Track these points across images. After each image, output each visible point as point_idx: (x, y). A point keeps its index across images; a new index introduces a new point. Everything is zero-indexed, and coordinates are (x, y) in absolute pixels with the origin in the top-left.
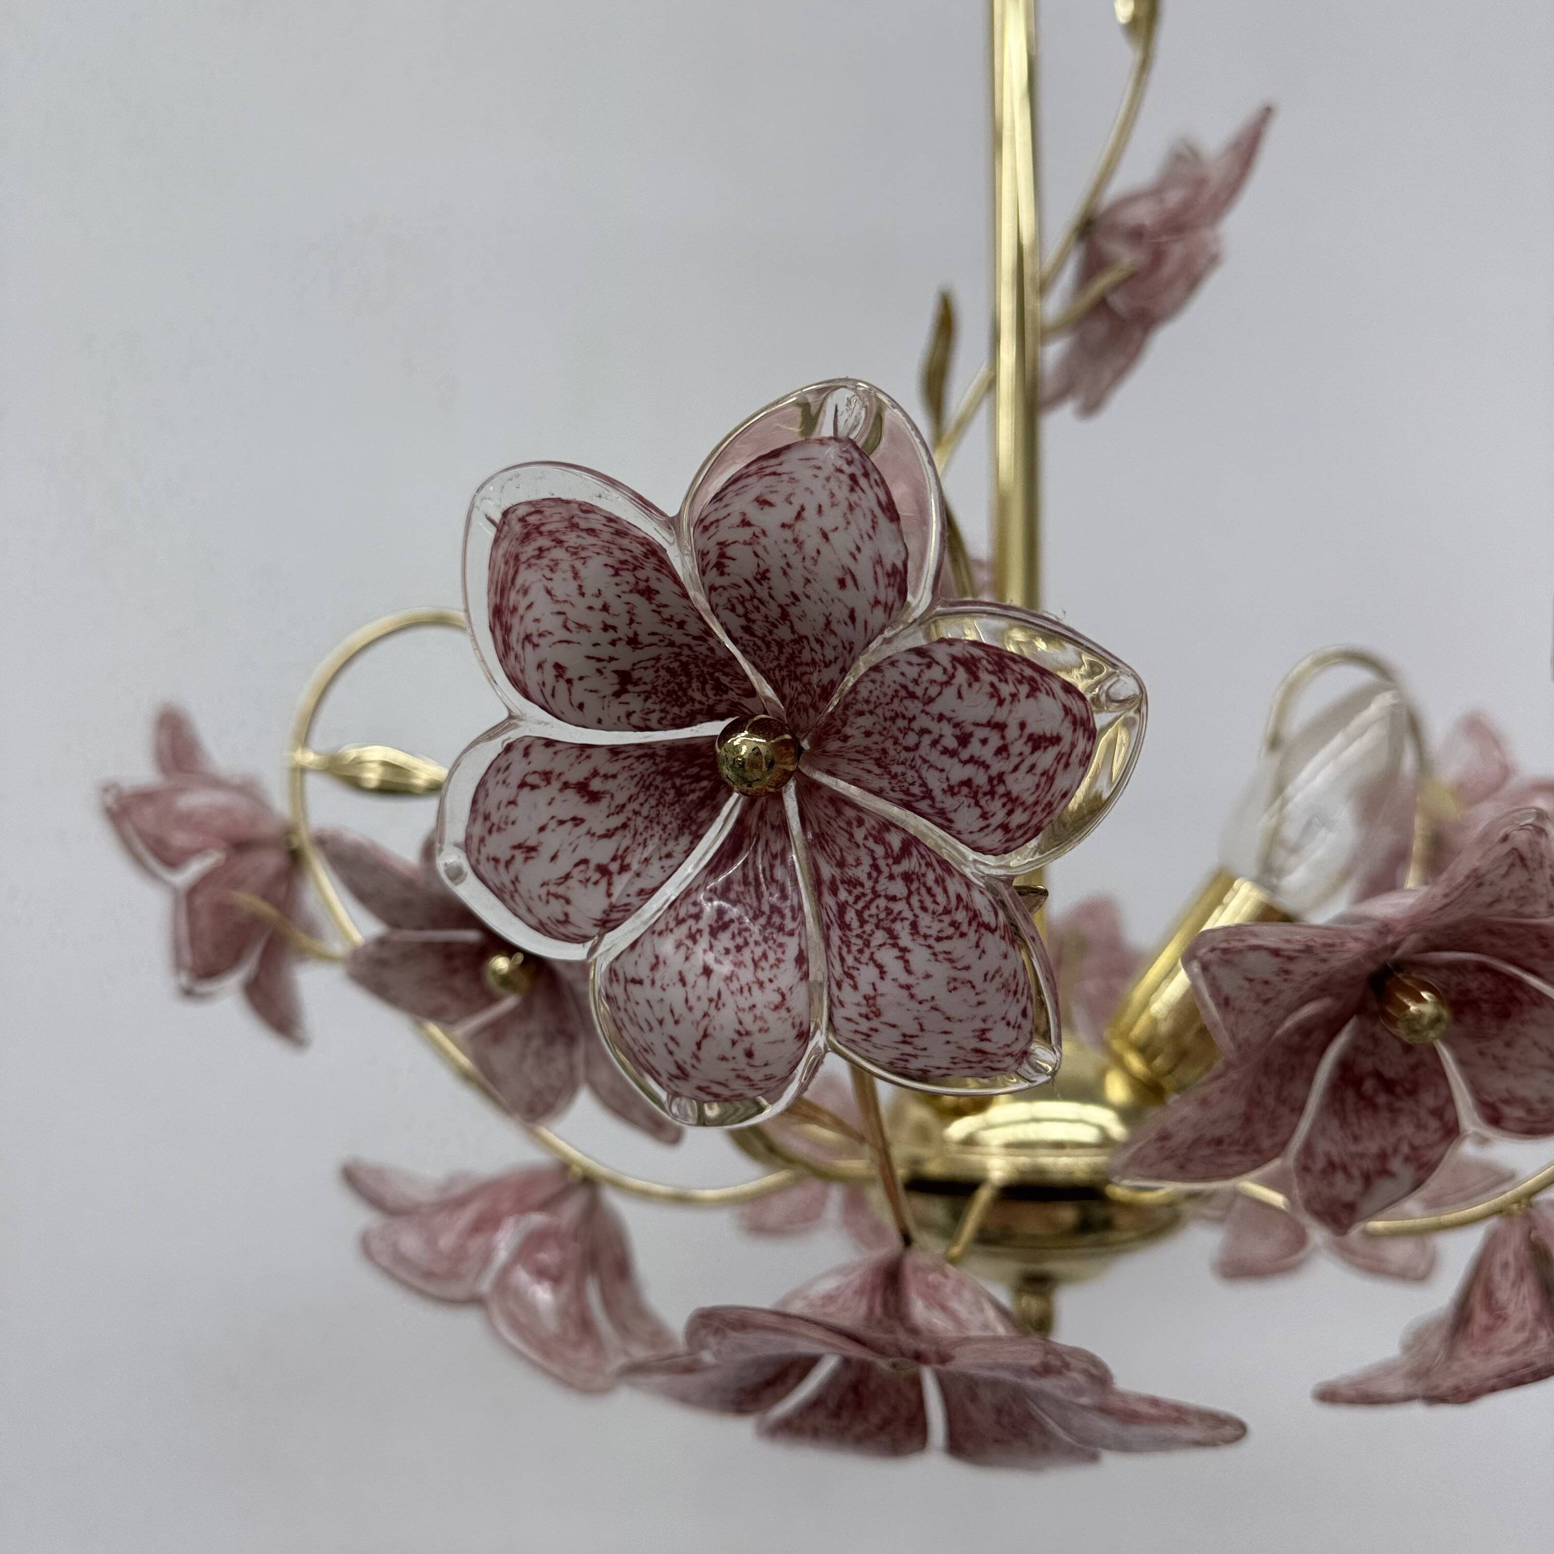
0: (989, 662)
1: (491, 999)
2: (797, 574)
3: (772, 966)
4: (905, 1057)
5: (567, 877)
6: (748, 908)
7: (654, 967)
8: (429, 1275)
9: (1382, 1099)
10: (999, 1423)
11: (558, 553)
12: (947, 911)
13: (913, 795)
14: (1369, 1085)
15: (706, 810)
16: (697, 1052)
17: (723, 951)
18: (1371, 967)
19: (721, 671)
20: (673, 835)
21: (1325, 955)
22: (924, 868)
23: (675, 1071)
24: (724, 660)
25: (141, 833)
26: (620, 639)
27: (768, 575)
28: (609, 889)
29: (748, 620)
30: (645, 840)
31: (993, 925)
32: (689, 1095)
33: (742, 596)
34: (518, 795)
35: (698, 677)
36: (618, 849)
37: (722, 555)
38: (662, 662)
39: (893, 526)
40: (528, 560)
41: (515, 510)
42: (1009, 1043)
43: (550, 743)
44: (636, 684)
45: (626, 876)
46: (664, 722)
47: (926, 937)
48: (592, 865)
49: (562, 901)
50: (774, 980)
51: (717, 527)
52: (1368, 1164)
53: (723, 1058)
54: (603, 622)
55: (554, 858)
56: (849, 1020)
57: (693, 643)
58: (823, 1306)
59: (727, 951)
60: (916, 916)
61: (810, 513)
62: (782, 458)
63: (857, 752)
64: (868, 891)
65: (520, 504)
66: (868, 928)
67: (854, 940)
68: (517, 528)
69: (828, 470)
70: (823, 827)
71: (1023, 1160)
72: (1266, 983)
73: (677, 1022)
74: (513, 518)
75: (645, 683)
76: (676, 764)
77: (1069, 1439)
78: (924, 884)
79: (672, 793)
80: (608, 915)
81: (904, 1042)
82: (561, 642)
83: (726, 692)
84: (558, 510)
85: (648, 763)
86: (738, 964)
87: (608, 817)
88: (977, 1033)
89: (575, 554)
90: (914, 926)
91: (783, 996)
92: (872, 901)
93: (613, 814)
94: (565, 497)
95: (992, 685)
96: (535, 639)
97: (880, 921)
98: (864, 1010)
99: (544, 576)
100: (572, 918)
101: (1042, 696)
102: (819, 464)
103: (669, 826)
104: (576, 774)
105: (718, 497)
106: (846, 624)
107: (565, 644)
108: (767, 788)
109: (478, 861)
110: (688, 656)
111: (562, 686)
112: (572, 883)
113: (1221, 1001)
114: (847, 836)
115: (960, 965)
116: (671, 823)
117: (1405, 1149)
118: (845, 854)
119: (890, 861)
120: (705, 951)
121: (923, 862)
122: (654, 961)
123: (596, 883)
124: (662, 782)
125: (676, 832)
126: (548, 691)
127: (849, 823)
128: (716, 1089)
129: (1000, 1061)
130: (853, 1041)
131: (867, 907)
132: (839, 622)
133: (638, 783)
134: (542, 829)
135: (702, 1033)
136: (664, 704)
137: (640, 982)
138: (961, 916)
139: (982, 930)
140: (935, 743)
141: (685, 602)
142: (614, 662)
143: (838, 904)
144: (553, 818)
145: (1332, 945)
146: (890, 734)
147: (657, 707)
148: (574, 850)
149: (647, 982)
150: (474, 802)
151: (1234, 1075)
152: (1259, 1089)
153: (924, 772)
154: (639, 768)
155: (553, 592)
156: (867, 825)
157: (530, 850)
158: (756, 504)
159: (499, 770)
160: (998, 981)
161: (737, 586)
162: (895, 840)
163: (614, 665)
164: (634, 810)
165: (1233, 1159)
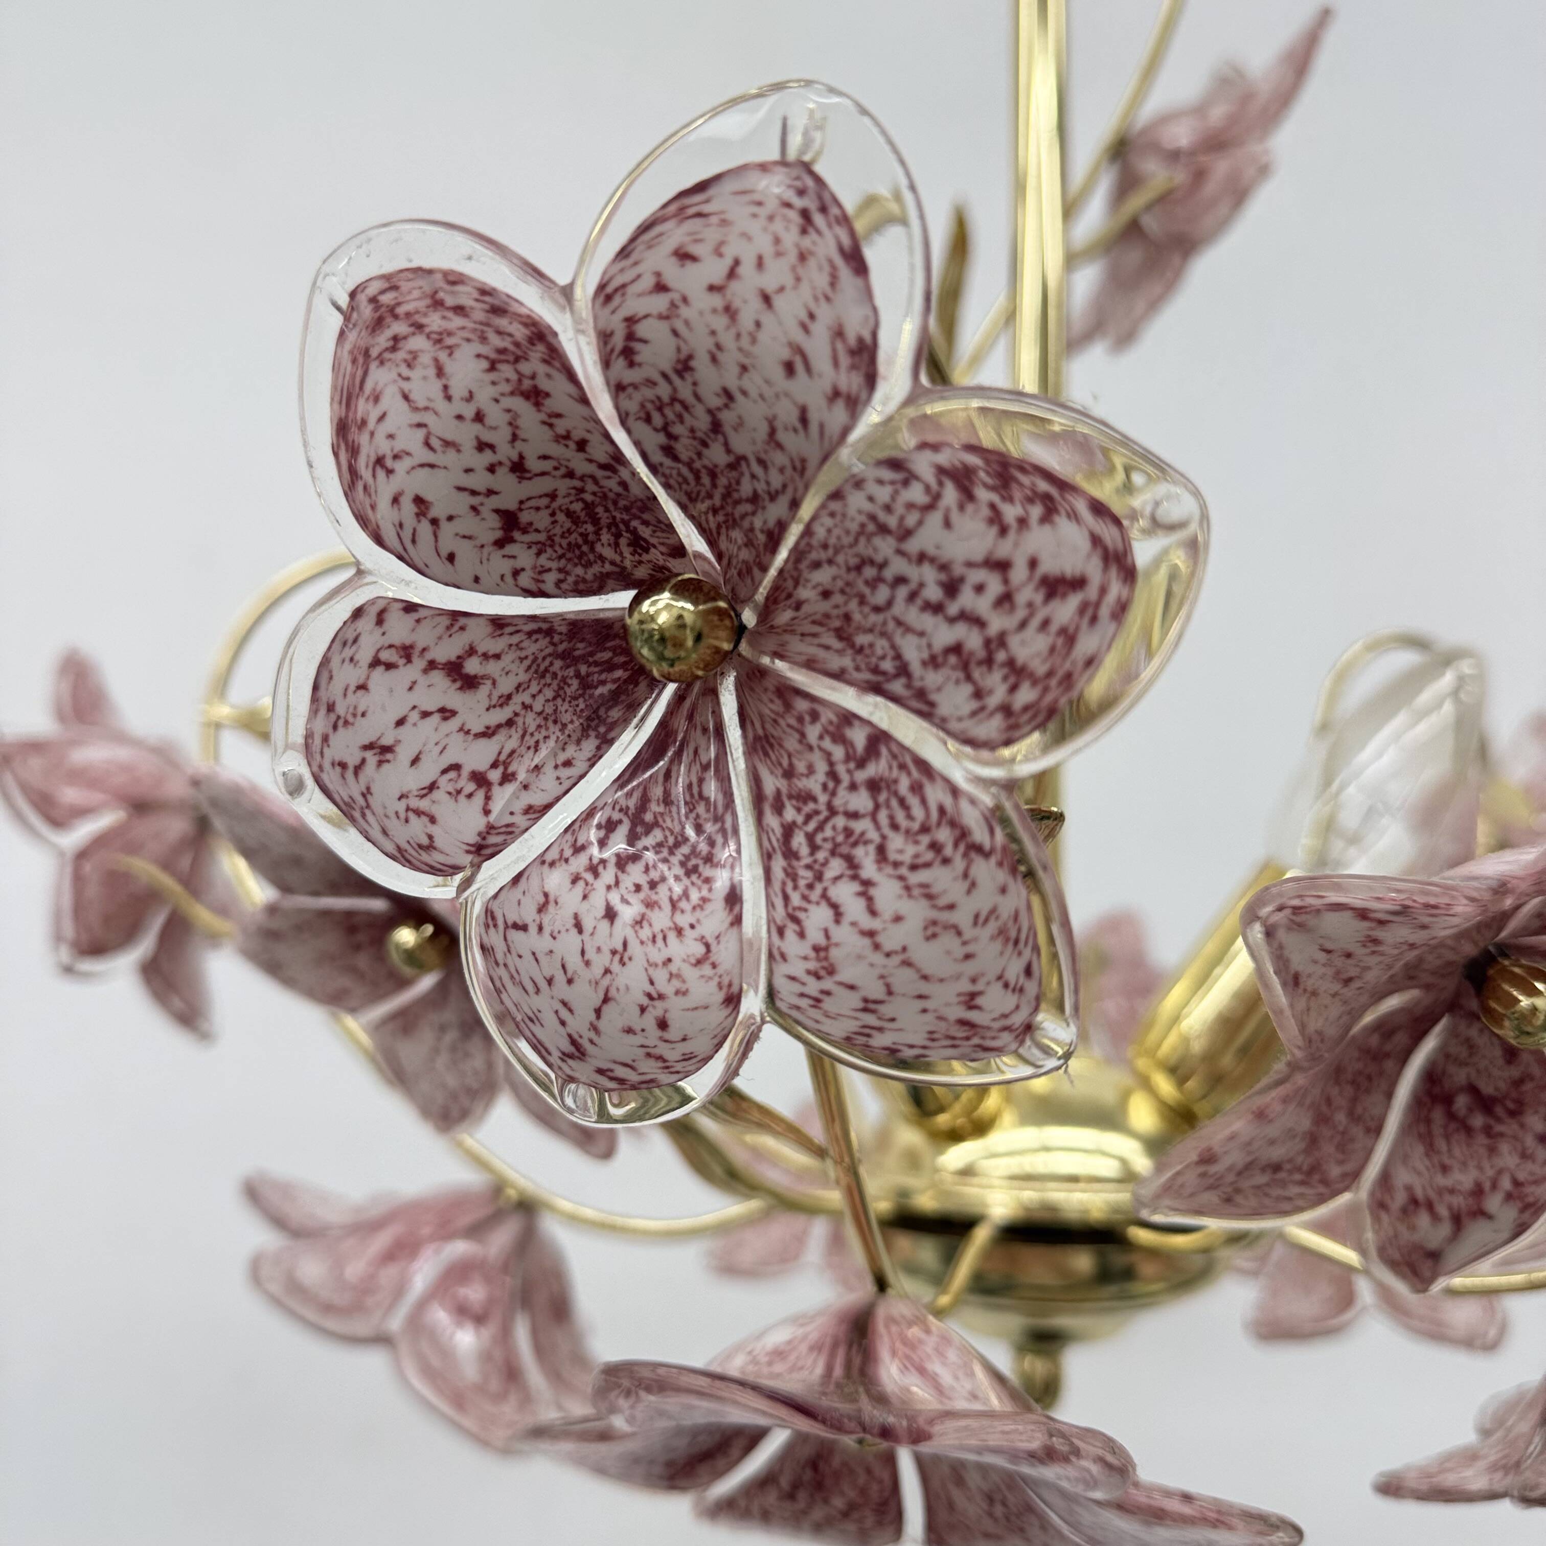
0: (988, 473)
2: (730, 358)
3: (694, 908)
4: (866, 1031)
5: (432, 787)
6: (668, 833)
7: (542, 909)
8: (328, 1308)
9: (1478, 1121)
10: (990, 1515)
11: (418, 342)
12: (925, 829)
13: (884, 673)
14: (1461, 1102)
15: (620, 707)
16: (596, 1022)
17: (633, 889)
18: (1469, 950)
19: (639, 518)
20: (574, 738)
21: (1426, 920)
22: (895, 773)
23: (569, 1048)
24: (641, 500)
26: (500, 463)
27: (693, 363)
28: (486, 804)
29: (670, 436)
30: (537, 742)
31: (987, 845)
32: (588, 1081)
33: (659, 398)
34: (368, 678)
35: (609, 527)
36: (500, 753)
37: (630, 337)
38: (560, 501)
39: (859, 282)
40: (380, 354)
41: (365, 288)
42: (1007, 1011)
43: (410, 607)
44: (525, 531)
45: (510, 788)
46: (564, 586)
47: (896, 865)
48: (465, 772)
49: (425, 819)
50: (697, 926)
51: (623, 295)
52: (1458, 1201)
53: (629, 1031)
54: (477, 438)
55: (415, 761)
56: (793, 978)
57: (600, 473)
58: (770, 1364)
59: (638, 888)
60: (884, 837)
61: (747, 269)
62: (711, 192)
63: (814, 622)
64: (822, 807)
65: (370, 279)
66: (821, 856)
67: (802, 872)
68: (367, 311)
69: (772, 205)
70: (768, 726)
71: (1030, 1195)
72: (1349, 955)
73: (570, 981)
74: (362, 298)
75: (537, 531)
76: (580, 645)
77: (1077, 1540)
78: (896, 793)
79: (575, 683)
80: (484, 838)
81: (865, 1010)
82: (422, 465)
83: (647, 551)
84: (420, 282)
85: (543, 642)
86: (650, 905)
87: (488, 709)
88: (962, 998)
89: (439, 341)
90: (881, 851)
91: (707, 946)
92: (827, 820)
93: (494, 706)
94: (427, 265)
95: (993, 506)
96: (389, 463)
97: (836, 845)
98: (812, 965)
99: (400, 375)
100: (438, 842)
101: (1063, 524)
102: (756, 197)
103: (570, 727)
104: (446, 651)
105: (624, 253)
106: (795, 430)
107: (427, 470)
108: (694, 669)
109: (321, 767)
110: (594, 494)
111: (425, 528)
112: (437, 795)
113: (1290, 979)
114: (797, 736)
115: (942, 902)
116: (572, 722)
117: (1506, 1184)
118: (795, 761)
119: (852, 765)
120: (609, 888)
121: (895, 764)
122: (542, 899)
123: (470, 796)
124: (561, 668)
125: (579, 734)
126: (407, 535)
127: (800, 720)
128: (621, 1072)
129: (994, 1038)
130: (798, 1008)
131: (820, 828)
132: (786, 429)
133: (529, 667)
134: (400, 722)
135: (601, 996)
136: (563, 561)
137: (524, 928)
138: (944, 835)
139: (973, 855)
140: (912, 596)
141: (580, 409)
142: (494, 498)
143: (783, 825)
144: (414, 707)
145: (1435, 907)
146: (855, 591)
147: (554, 565)
148: (441, 752)
149: (533, 929)
150: (316, 688)
151: (1300, 1080)
152: (1329, 1101)
153: (899, 640)
154: (531, 648)
155: (412, 396)
156: (823, 720)
157: (384, 751)
158: (674, 260)
159: (345, 644)
160: (993, 926)
161: (652, 383)
162: (858, 737)
163: (494, 502)
164: (523, 703)
165: (1294, 1190)
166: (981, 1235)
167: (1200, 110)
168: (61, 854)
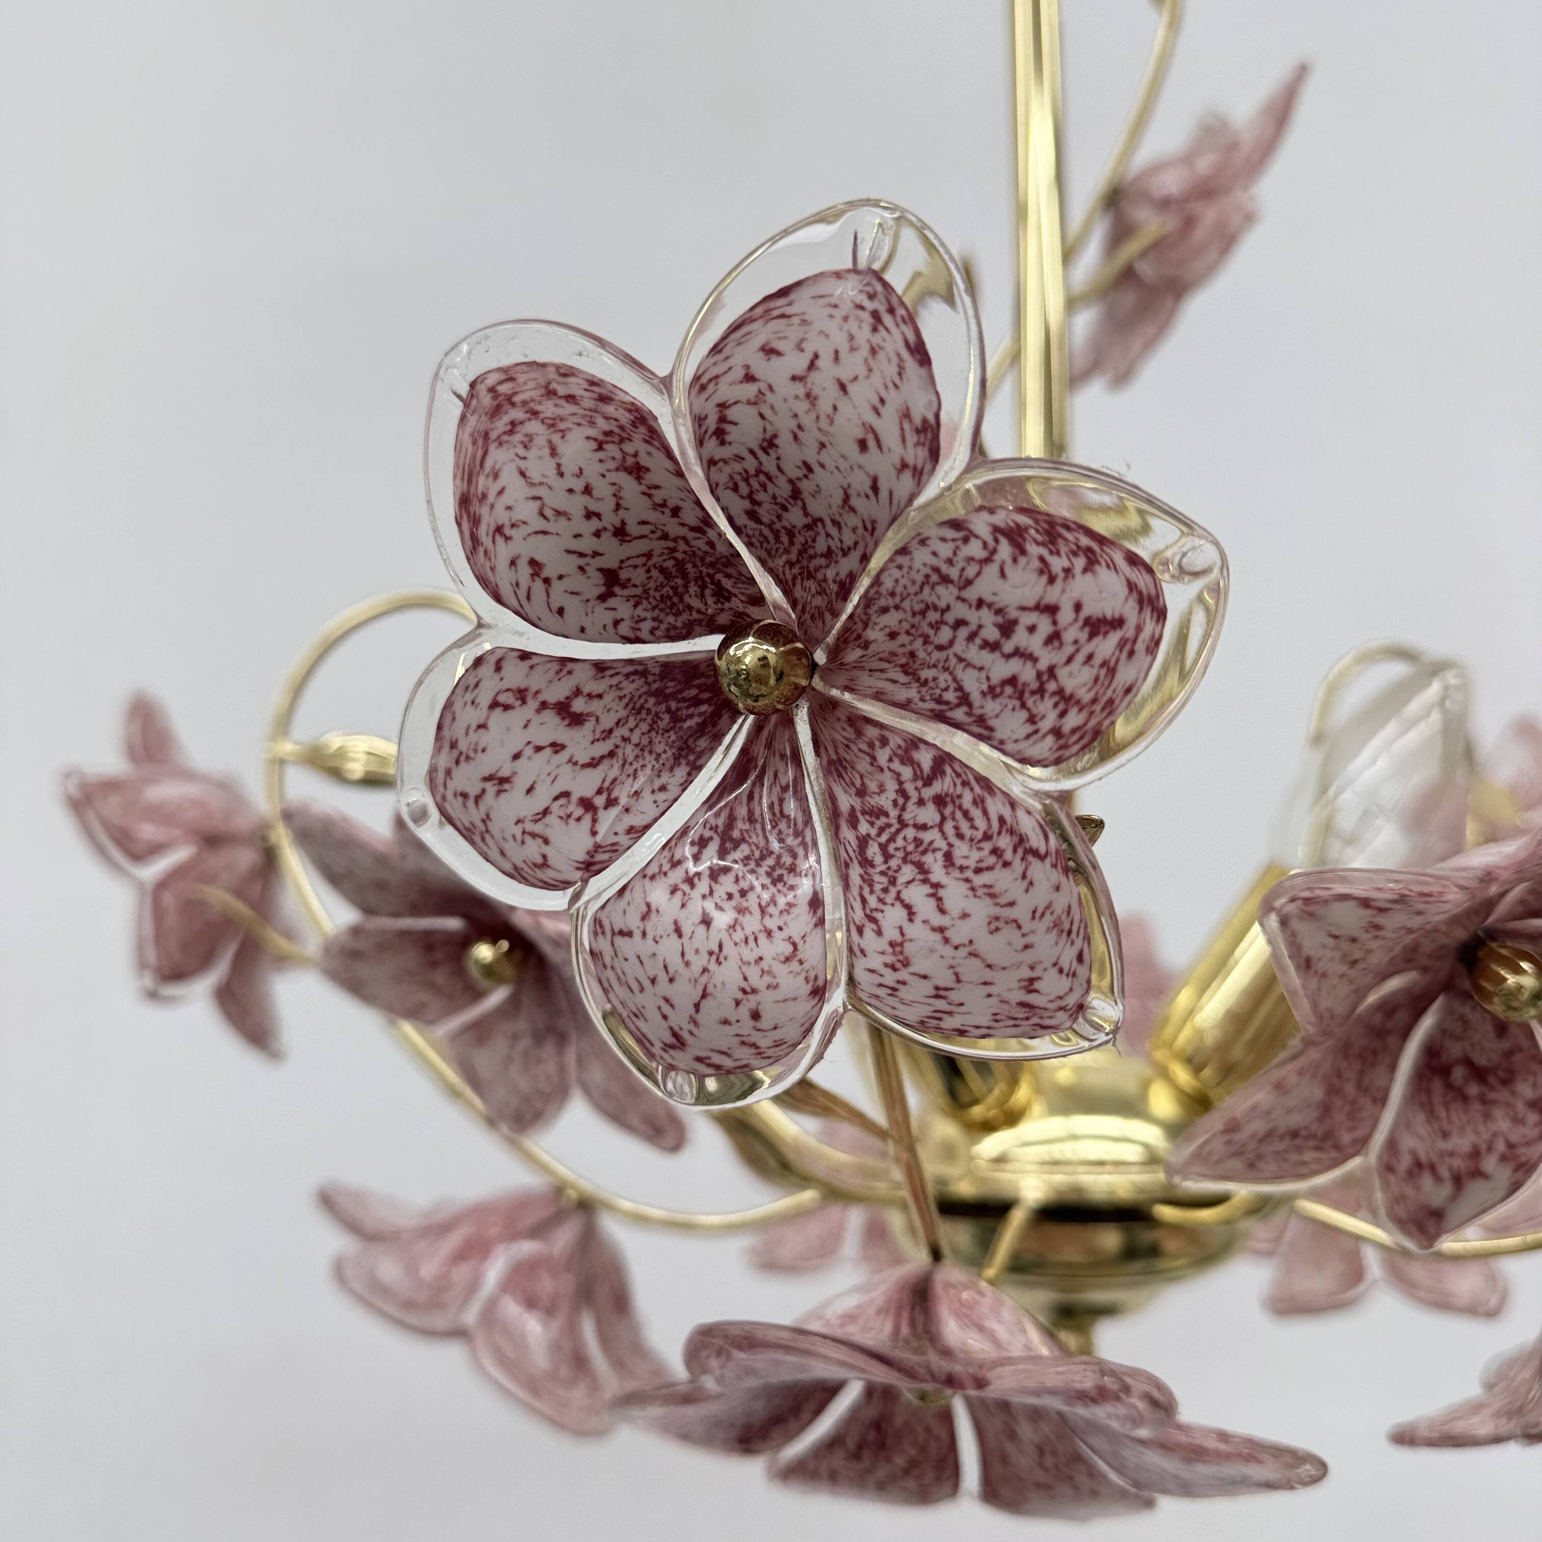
0: (1037, 531)
1: (476, 994)
2: (810, 438)
3: (781, 912)
4: (938, 1014)
5: (546, 812)
6: (754, 848)
7: (645, 917)
8: (409, 1305)
9: (1473, 1089)
10: (1041, 1465)
11: (534, 427)
12: (987, 837)
13: (947, 703)
14: (1458, 1074)
15: (706, 737)
16: (694, 1015)
17: (726, 897)
18: (1461, 934)
19: (722, 572)
20: (668, 766)
21: (1421, 907)
22: (959, 788)
23: (670, 1040)
24: (726, 557)
25: (107, 826)
26: (605, 529)
27: (776, 441)
28: (593, 826)
29: (754, 502)
30: (636, 770)
31: (1043, 850)
32: (686, 1068)
33: (746, 471)
34: (488, 717)
35: (696, 580)
36: (604, 781)
37: (723, 419)
38: (655, 559)
39: (923, 371)
40: (499, 437)
41: (485, 379)
42: (1061, 994)
43: (525, 656)
44: (624, 586)
45: (614, 812)
46: (658, 633)
47: (962, 869)
48: (574, 798)
49: (540, 841)
50: (784, 927)
51: (716, 384)
52: (1458, 1163)
53: (726, 1022)
54: (586, 508)
55: (530, 790)
56: (872, 971)
57: (690, 535)
58: (842, 1325)
59: (730, 896)
60: (950, 845)
61: (825, 362)
62: (793, 296)
63: (881, 660)
64: (893, 821)
65: (489, 371)
66: (893, 863)
67: (877, 878)
68: (486, 400)
69: (846, 307)
70: (841, 751)
71: (1060, 1179)
72: (1354, 940)
73: (671, 980)
74: (482, 388)
75: (635, 586)
76: (671, 684)
77: (1121, 1483)
78: (960, 808)
79: (666, 717)
80: (592, 856)
81: (937, 997)
82: (537, 533)
83: (728, 599)
84: (536, 375)
85: (639, 682)
86: (741, 911)
87: (592, 743)
88: (1023, 984)
89: (553, 425)
90: (948, 857)
91: (795, 945)
92: (898, 831)
93: (598, 740)
94: (541, 359)
95: (1042, 559)
96: (508, 531)
97: (907, 854)
98: (889, 959)
99: (517, 455)
100: (551, 862)
101: (1102, 571)
102: (833, 301)
103: (664, 756)
104: (557, 692)
105: (716, 349)
106: (867, 496)
107: (541, 536)
108: (775, 703)
109: (444, 798)
110: (685, 552)
111: (538, 586)
112: (551, 819)
113: (1302, 961)
114: (868, 759)
115: (1003, 900)
116: (665, 752)
117: (1501, 1146)
118: (867, 781)
119: (920, 783)
120: (704, 897)
121: (958, 782)
122: (645, 909)
123: (578, 819)
124: (655, 705)
125: (672, 761)
126: (522, 593)
127: (871, 745)
128: (717, 1059)
129: (1051, 1017)
130: (877, 997)
131: (892, 839)
132: (859, 495)
133: (627, 705)
134: (516, 757)
135: (701, 993)
136: (657, 612)
137: (630, 934)
138: (1005, 842)
139: (1030, 858)
140: (972, 637)
141: (677, 481)
142: (598, 558)
143: (858, 838)
144: (529, 743)
145: (1429, 895)
146: (920, 632)
147: (649, 615)
148: (553, 781)
149: (637, 935)
150: (440, 727)
151: (1314, 1054)
152: (1339, 1075)
153: (959, 673)
154: (629, 688)
155: (528, 474)
156: (892, 744)
157: (502, 782)
158: (761, 354)
159: (467, 688)
160: (1048, 919)
161: (739, 458)
162: (925, 759)
163: (598, 562)
164: (623, 737)
165: (1309, 1156)
166: (1017, 1218)
167: (1187, 159)
168: (141, 886)
